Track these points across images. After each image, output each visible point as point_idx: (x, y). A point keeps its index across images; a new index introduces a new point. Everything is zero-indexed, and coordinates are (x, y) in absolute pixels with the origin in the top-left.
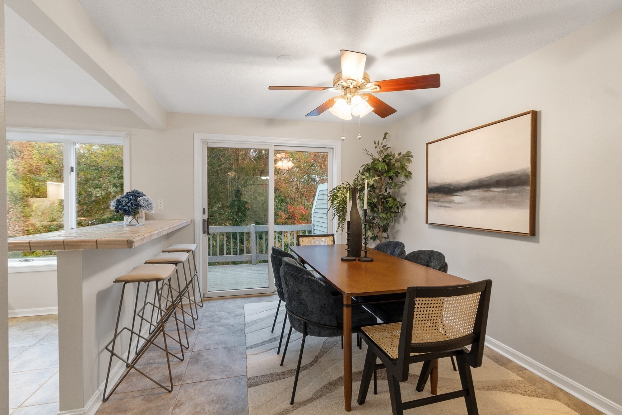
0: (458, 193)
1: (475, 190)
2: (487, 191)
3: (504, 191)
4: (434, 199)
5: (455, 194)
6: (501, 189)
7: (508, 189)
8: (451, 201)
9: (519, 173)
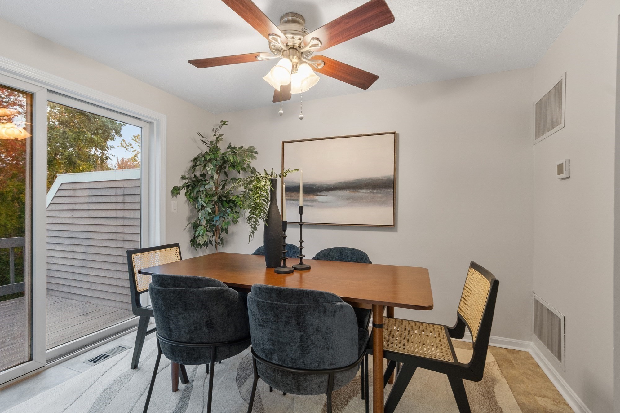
0: (322, 193)
1: (341, 191)
2: (354, 192)
3: (370, 192)
4: (292, 198)
5: (318, 193)
6: (368, 191)
7: (375, 191)
8: (315, 200)
9: (384, 179)
